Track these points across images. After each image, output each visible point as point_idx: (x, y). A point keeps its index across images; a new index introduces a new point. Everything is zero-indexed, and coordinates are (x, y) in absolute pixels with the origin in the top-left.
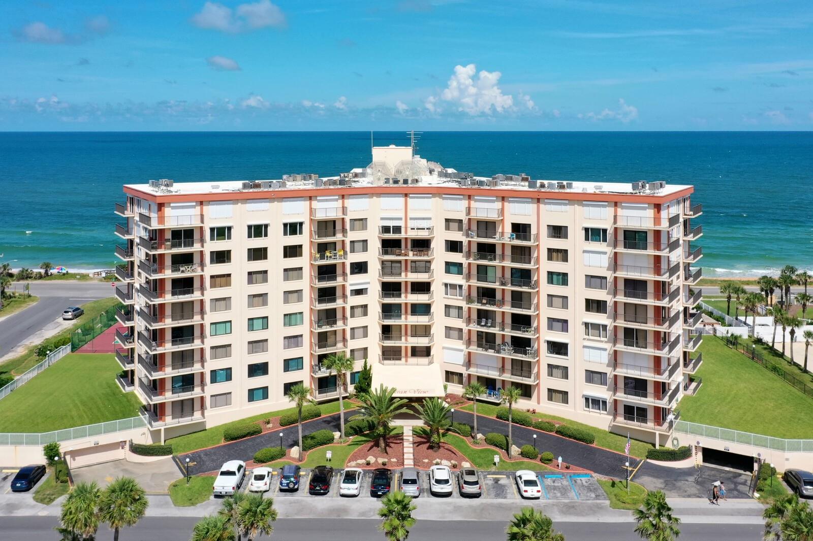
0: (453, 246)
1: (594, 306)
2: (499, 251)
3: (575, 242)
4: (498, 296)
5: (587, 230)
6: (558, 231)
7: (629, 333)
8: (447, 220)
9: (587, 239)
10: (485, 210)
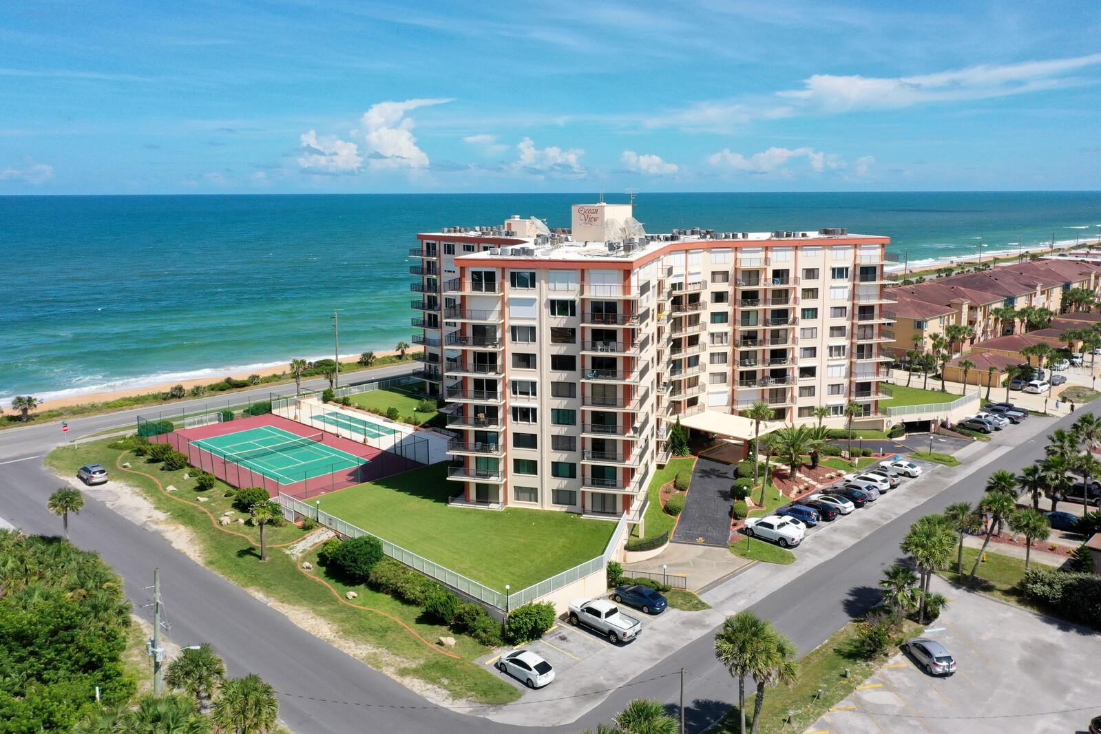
0: (719, 297)
1: (837, 330)
2: (761, 296)
3: (824, 282)
4: (760, 337)
5: (833, 270)
6: (811, 273)
7: (861, 348)
8: (713, 273)
9: (833, 277)
10: (750, 260)
